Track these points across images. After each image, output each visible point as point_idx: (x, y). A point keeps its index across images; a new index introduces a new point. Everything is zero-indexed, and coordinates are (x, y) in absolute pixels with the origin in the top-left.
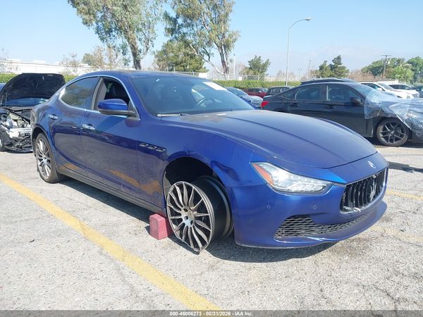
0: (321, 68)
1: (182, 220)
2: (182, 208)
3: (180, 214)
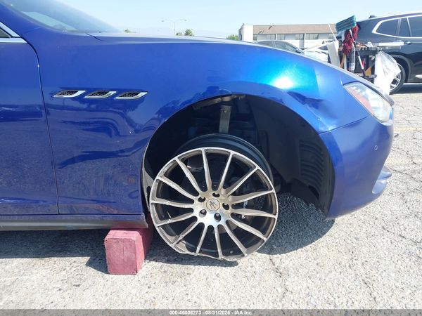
1: (194, 219)
2: (195, 198)
3: (191, 210)
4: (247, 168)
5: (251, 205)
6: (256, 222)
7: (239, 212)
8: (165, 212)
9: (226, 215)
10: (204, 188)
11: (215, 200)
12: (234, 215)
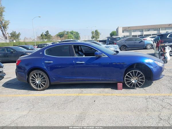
0: (42, 35)
1: (132, 81)
2: (132, 78)
3: (131, 80)
4: (140, 73)
5: (140, 79)
6: (141, 82)
7: (139, 80)
8: (127, 80)
9: (137, 81)
10: (133, 77)
11: (135, 78)
12: (138, 81)
